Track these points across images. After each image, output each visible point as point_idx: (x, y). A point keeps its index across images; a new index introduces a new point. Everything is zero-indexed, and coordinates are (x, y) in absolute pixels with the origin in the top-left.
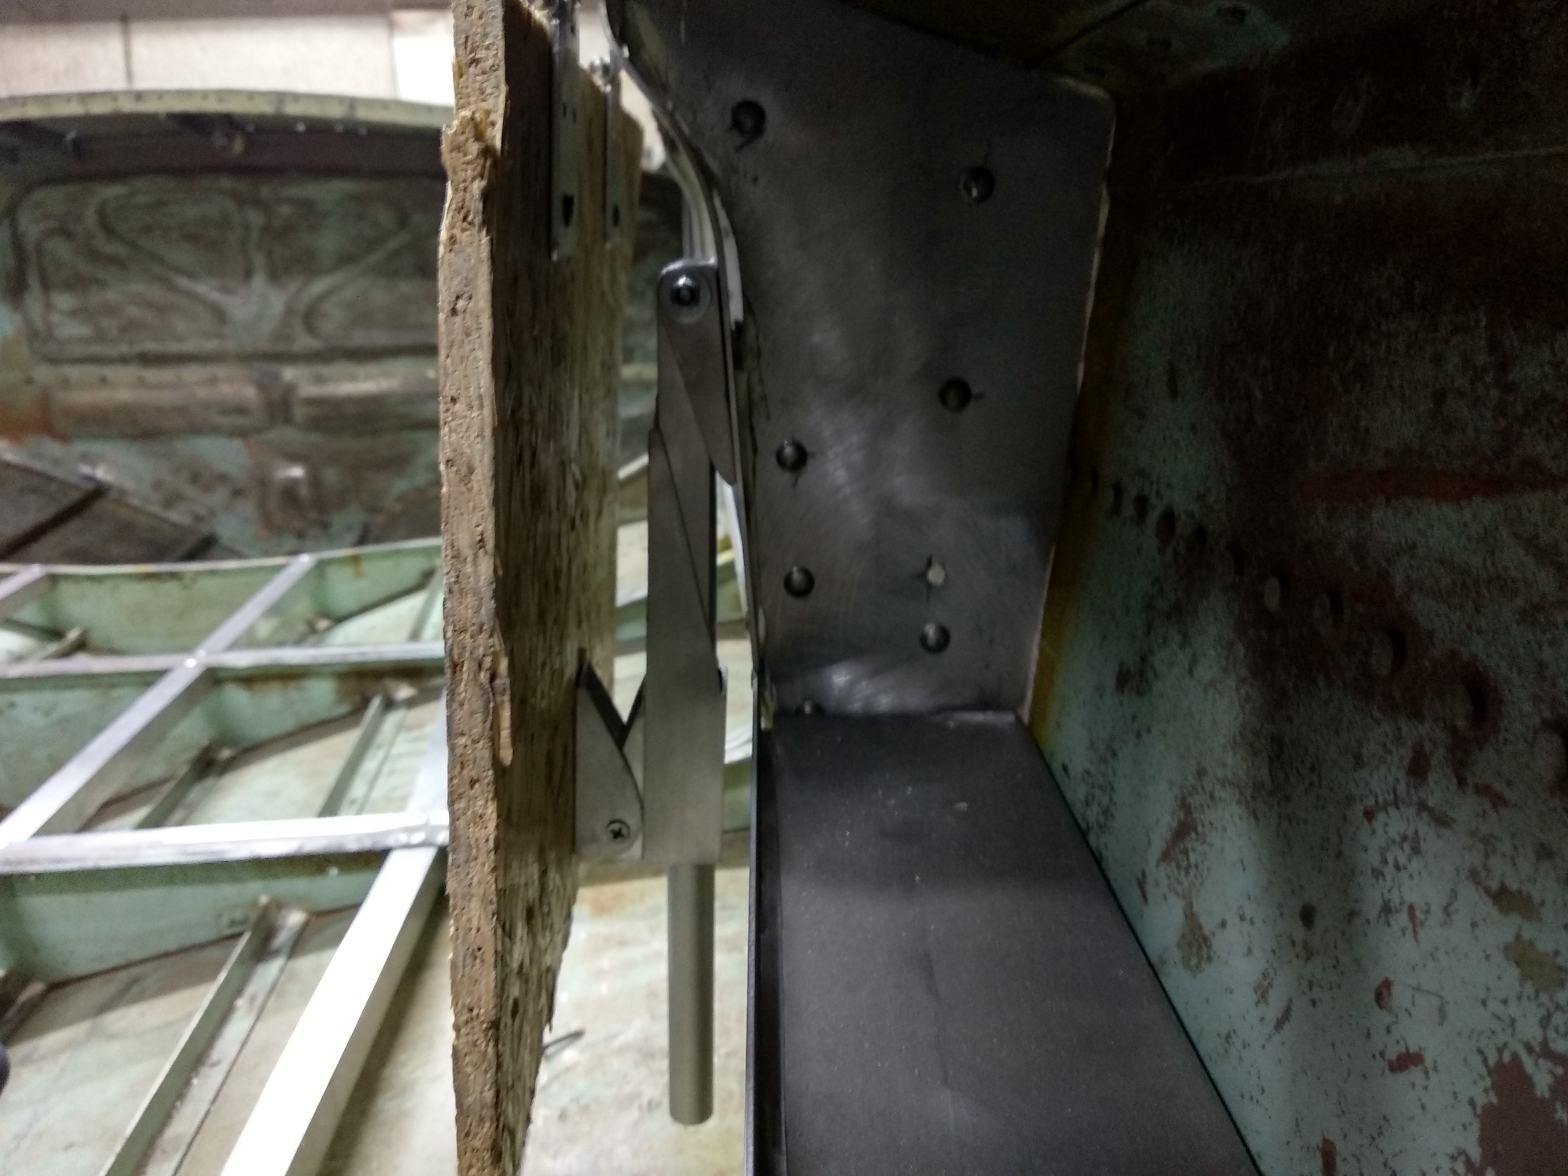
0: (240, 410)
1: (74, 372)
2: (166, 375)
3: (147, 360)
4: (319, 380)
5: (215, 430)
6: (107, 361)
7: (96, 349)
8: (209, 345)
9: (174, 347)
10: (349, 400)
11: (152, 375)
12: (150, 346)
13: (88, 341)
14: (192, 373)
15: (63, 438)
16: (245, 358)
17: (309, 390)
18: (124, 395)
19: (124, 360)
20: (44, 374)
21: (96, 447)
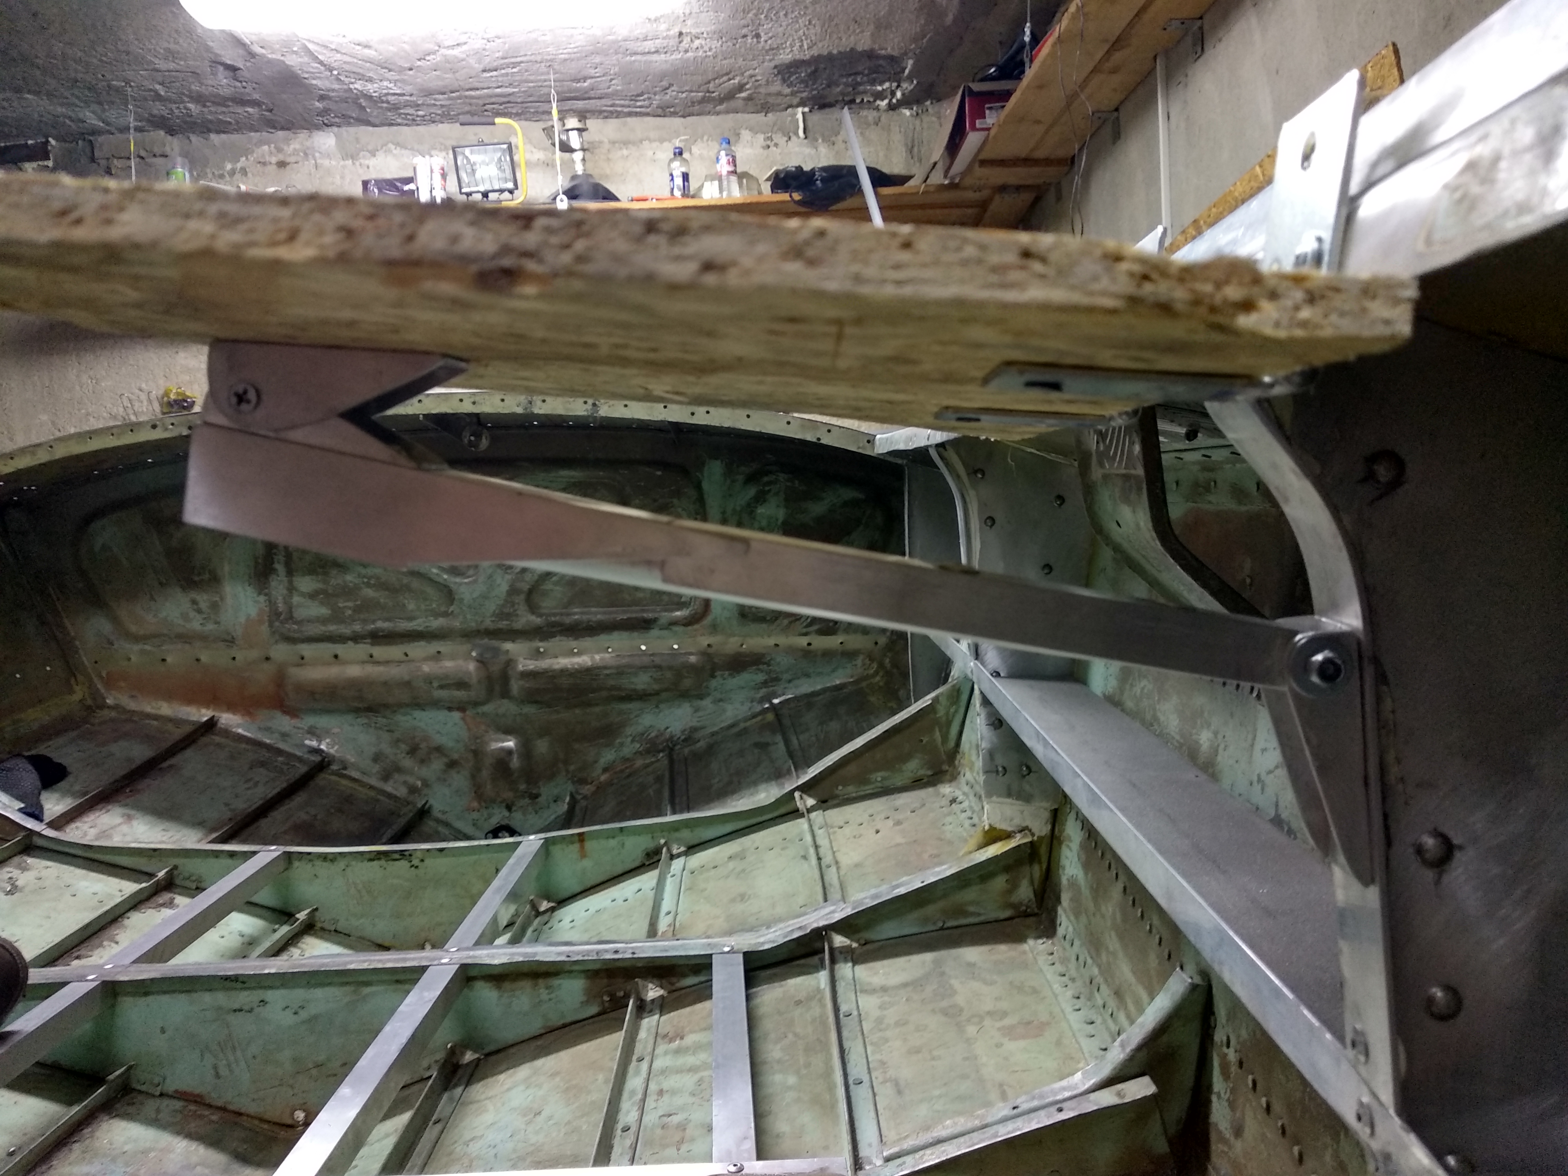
0: (461, 684)
1: (307, 650)
2: (394, 652)
3: (378, 638)
4: (537, 654)
5: (436, 704)
6: (341, 639)
7: (332, 628)
8: (437, 623)
9: (404, 626)
10: (564, 672)
11: (379, 652)
12: (382, 625)
13: (324, 621)
14: (418, 650)
15: (292, 712)
16: (468, 635)
17: (525, 664)
18: (354, 671)
19: (356, 638)
20: (281, 652)
21: (322, 721)
